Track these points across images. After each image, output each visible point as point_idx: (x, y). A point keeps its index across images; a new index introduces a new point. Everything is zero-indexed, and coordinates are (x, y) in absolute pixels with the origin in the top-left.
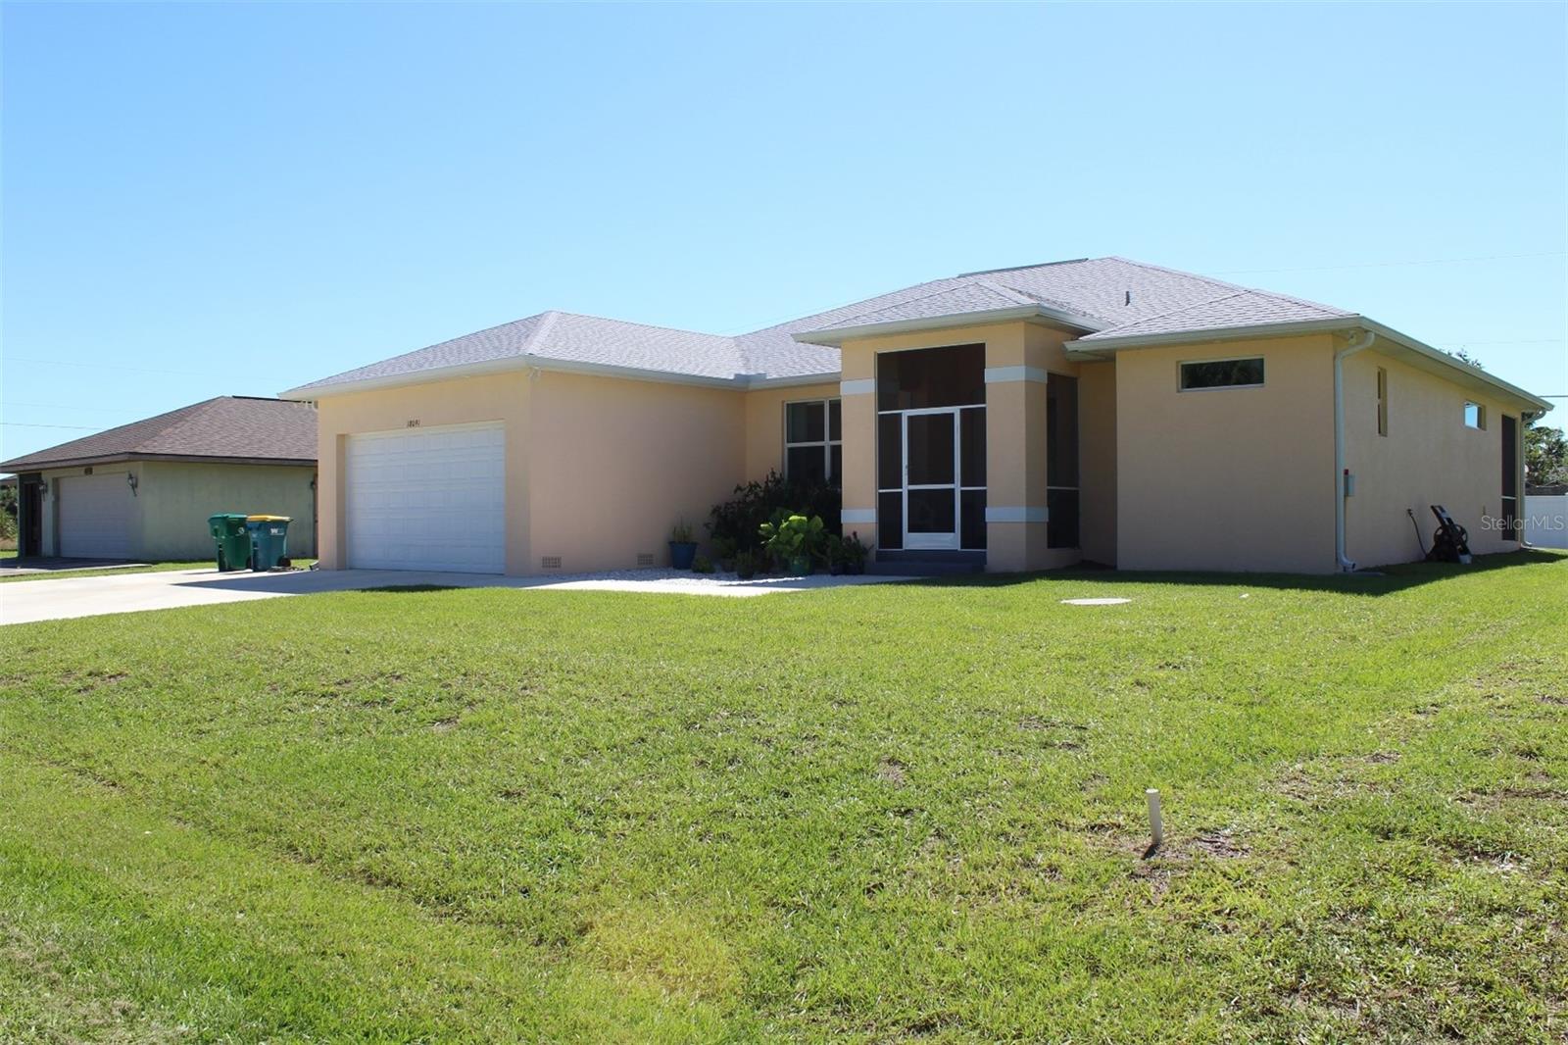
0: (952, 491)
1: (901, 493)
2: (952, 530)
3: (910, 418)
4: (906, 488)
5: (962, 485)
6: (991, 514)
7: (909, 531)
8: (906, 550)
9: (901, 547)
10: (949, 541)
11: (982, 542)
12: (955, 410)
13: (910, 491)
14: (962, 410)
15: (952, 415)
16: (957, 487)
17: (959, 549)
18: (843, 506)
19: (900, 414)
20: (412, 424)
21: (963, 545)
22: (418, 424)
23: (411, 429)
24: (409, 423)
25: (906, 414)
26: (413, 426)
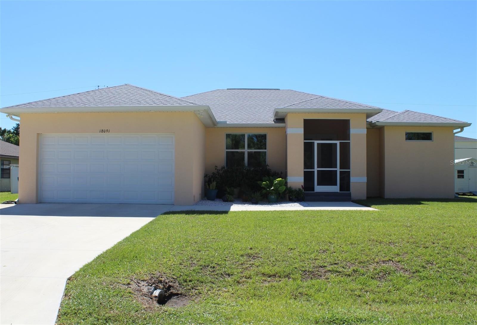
0: (336, 171)
1: (314, 171)
2: (336, 185)
3: (318, 144)
4: (316, 169)
5: (340, 169)
6: (353, 179)
7: (318, 185)
8: (316, 192)
9: (314, 191)
10: (336, 189)
11: (348, 189)
12: (338, 142)
13: (318, 171)
14: (340, 142)
15: (336, 144)
16: (338, 169)
17: (339, 191)
18: (288, 176)
19: (314, 142)
20: (103, 131)
21: (341, 190)
22: (108, 131)
23: (101, 133)
24: (101, 131)
25: (316, 142)
26: (104, 132)
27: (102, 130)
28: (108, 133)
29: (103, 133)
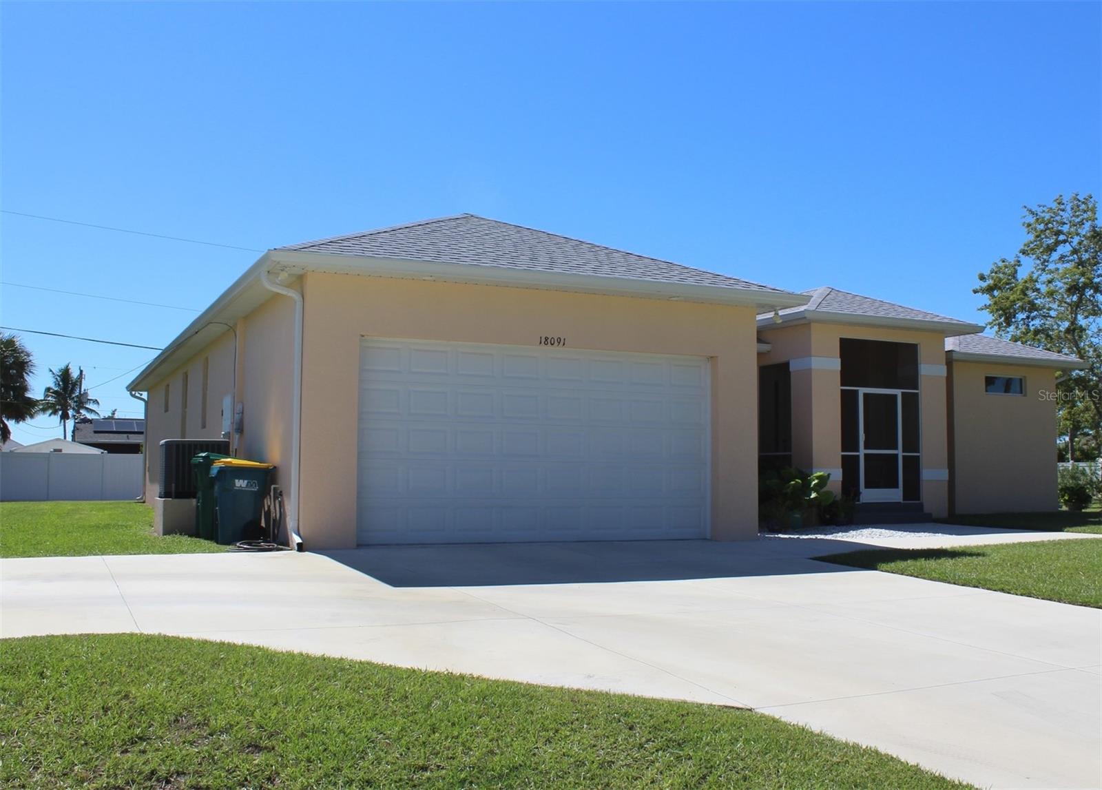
0: (896, 456)
1: (859, 455)
2: (897, 487)
3: (866, 395)
4: (862, 452)
5: (903, 452)
6: (924, 473)
7: (865, 488)
8: (863, 503)
9: (859, 499)
10: (894, 495)
12: (898, 392)
13: (866, 456)
14: (903, 393)
15: (895, 396)
16: (900, 452)
17: (901, 501)
18: (814, 465)
19: (858, 391)
20: (549, 341)
21: (905, 498)
22: (562, 343)
23: (543, 347)
24: (543, 340)
25: (862, 391)
26: (552, 344)
27: (546, 339)
28: (560, 348)
29: (549, 347)
